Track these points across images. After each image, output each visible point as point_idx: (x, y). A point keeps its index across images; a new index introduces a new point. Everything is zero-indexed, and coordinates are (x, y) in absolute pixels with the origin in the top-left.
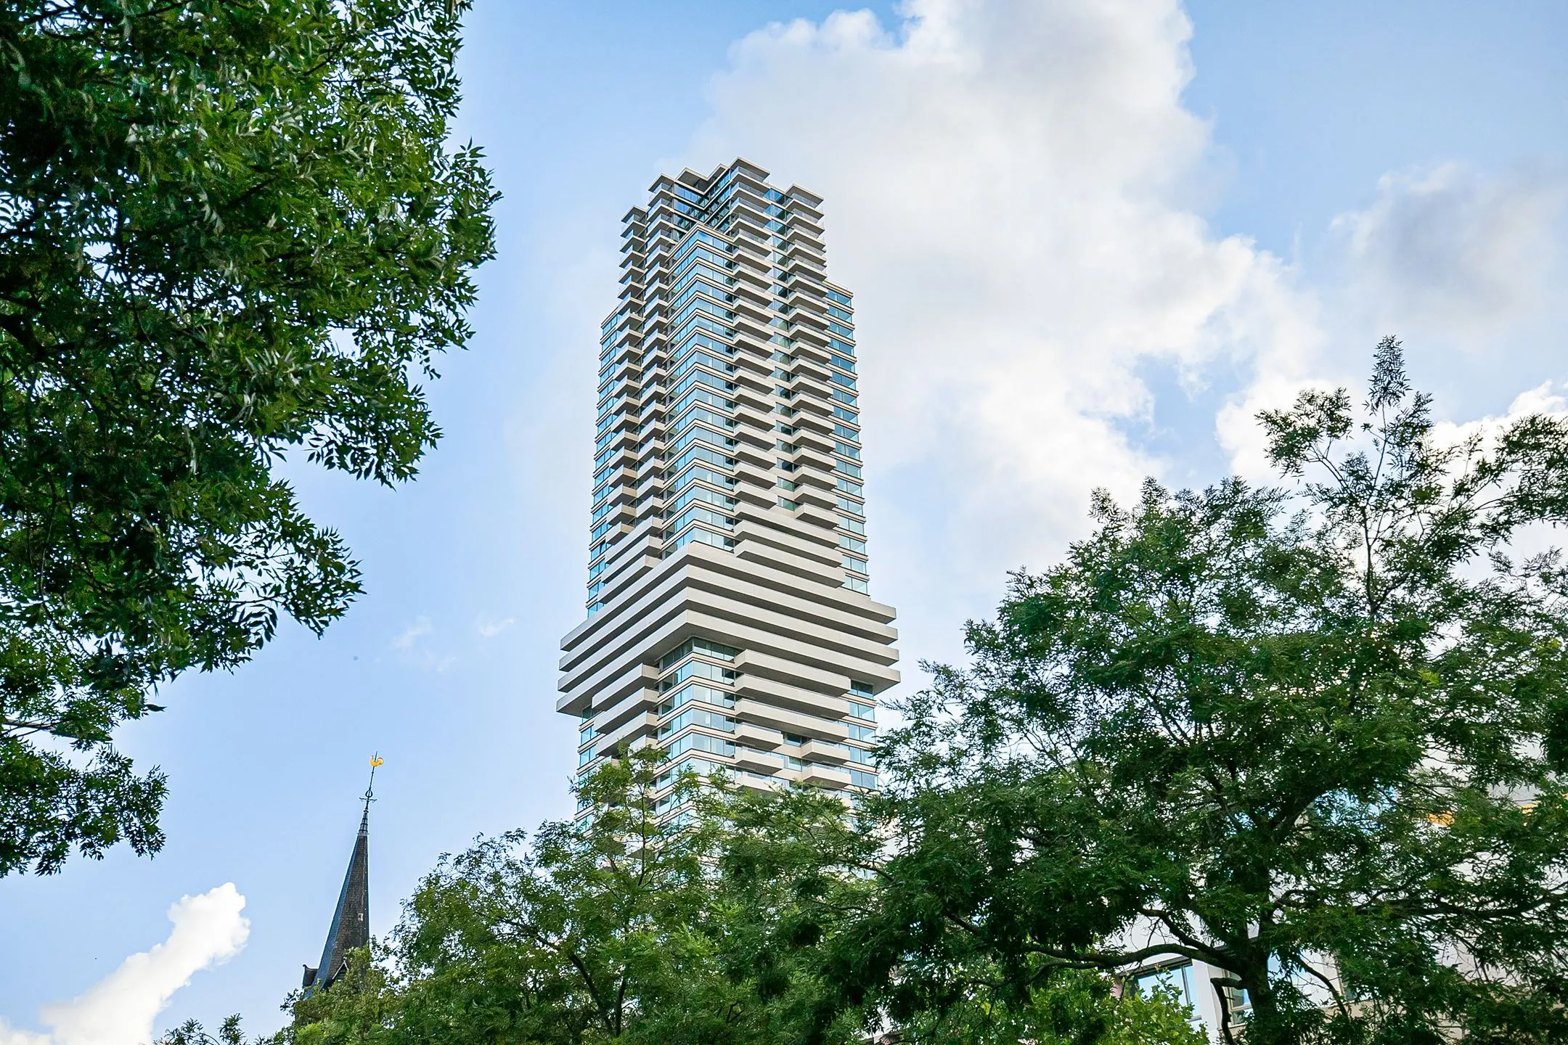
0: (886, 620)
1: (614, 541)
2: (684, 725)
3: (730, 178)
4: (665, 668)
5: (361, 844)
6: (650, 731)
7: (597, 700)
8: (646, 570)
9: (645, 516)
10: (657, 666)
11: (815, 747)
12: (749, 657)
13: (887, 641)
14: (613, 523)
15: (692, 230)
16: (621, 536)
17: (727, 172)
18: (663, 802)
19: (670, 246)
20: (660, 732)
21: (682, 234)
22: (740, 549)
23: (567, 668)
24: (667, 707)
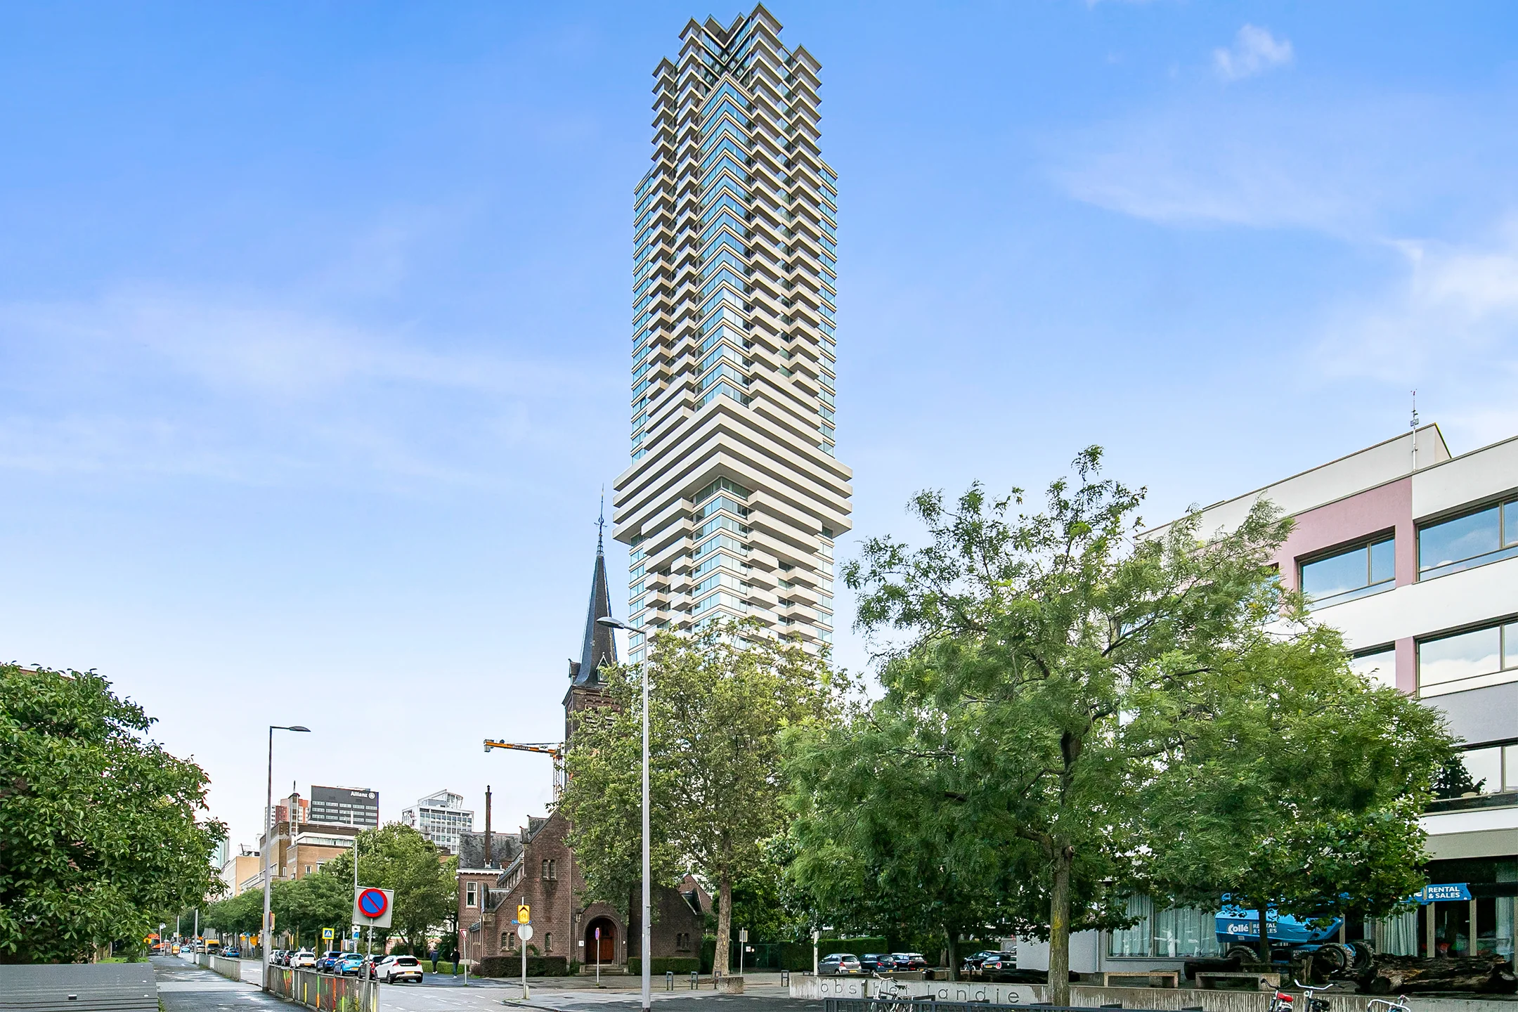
0: (846, 478)
1: (653, 397)
2: (714, 548)
3: (751, 27)
4: (698, 503)
5: (600, 562)
6: (686, 552)
7: (645, 529)
8: (683, 419)
9: (680, 373)
10: (692, 501)
11: (798, 572)
12: (759, 496)
13: (845, 495)
14: (653, 380)
15: (717, 84)
16: (660, 391)
17: (748, 21)
18: (697, 607)
19: (699, 101)
20: (694, 553)
21: (708, 90)
22: (753, 405)
23: (619, 505)
24: (699, 534)
